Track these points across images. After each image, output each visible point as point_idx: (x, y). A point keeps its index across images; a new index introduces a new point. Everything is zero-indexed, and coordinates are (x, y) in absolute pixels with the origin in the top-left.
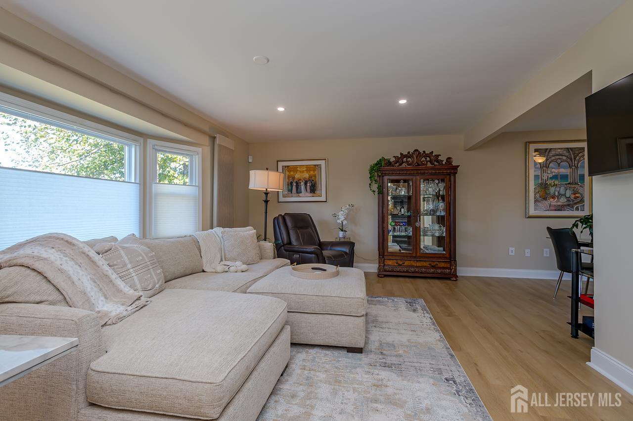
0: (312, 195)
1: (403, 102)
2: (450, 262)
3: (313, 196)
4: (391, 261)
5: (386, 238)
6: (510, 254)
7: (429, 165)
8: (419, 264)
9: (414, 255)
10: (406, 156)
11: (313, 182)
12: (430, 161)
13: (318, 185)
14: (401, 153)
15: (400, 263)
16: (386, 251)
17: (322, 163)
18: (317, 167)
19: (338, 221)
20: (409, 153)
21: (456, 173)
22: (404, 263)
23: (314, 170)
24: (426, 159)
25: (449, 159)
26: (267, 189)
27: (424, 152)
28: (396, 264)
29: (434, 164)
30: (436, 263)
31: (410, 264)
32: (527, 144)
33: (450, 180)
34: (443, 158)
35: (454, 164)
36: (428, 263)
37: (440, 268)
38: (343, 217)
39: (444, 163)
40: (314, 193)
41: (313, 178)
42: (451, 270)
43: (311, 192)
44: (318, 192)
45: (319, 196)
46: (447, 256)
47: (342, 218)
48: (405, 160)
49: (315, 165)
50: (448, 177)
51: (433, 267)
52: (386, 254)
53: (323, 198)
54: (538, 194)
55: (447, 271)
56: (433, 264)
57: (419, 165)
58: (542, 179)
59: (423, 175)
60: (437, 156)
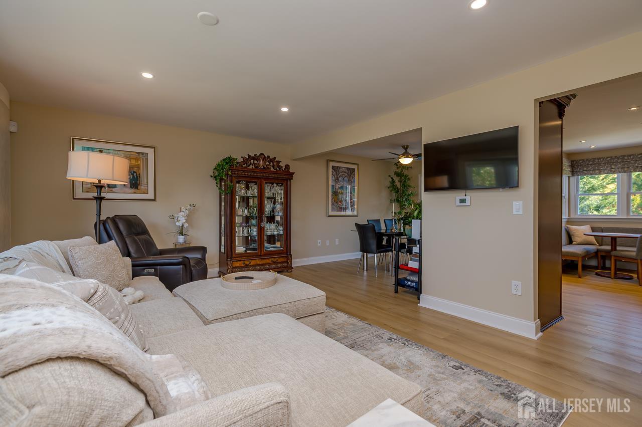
0: (133, 190)
1: (285, 110)
2: (287, 257)
3: (135, 193)
4: (239, 262)
5: (233, 240)
6: (318, 245)
7: (272, 169)
8: (264, 262)
9: (259, 254)
10: (253, 158)
11: (135, 174)
12: (273, 166)
13: (143, 180)
14: (248, 155)
15: (247, 263)
16: (234, 253)
17: (150, 152)
18: (141, 156)
19: (177, 224)
20: (255, 155)
21: (292, 179)
22: (250, 263)
23: (137, 159)
24: (270, 163)
25: (287, 166)
26: (100, 181)
27: (269, 157)
28: (243, 265)
29: (276, 169)
30: (276, 259)
31: (255, 263)
32: (328, 161)
33: (287, 185)
34: (283, 164)
35: (291, 171)
36: (270, 260)
37: (280, 263)
38: (183, 218)
39: (283, 168)
40: (137, 188)
41: (135, 169)
42: (288, 263)
43: (131, 187)
44: (142, 187)
45: (144, 193)
46: (285, 251)
47: (183, 220)
48: (252, 161)
49: (139, 153)
50: (286, 182)
51: (274, 263)
52: (234, 255)
53: (150, 195)
54: (333, 200)
55: (285, 264)
56: (275, 260)
57: (264, 168)
58: (336, 189)
59: (267, 179)
60: (279, 162)
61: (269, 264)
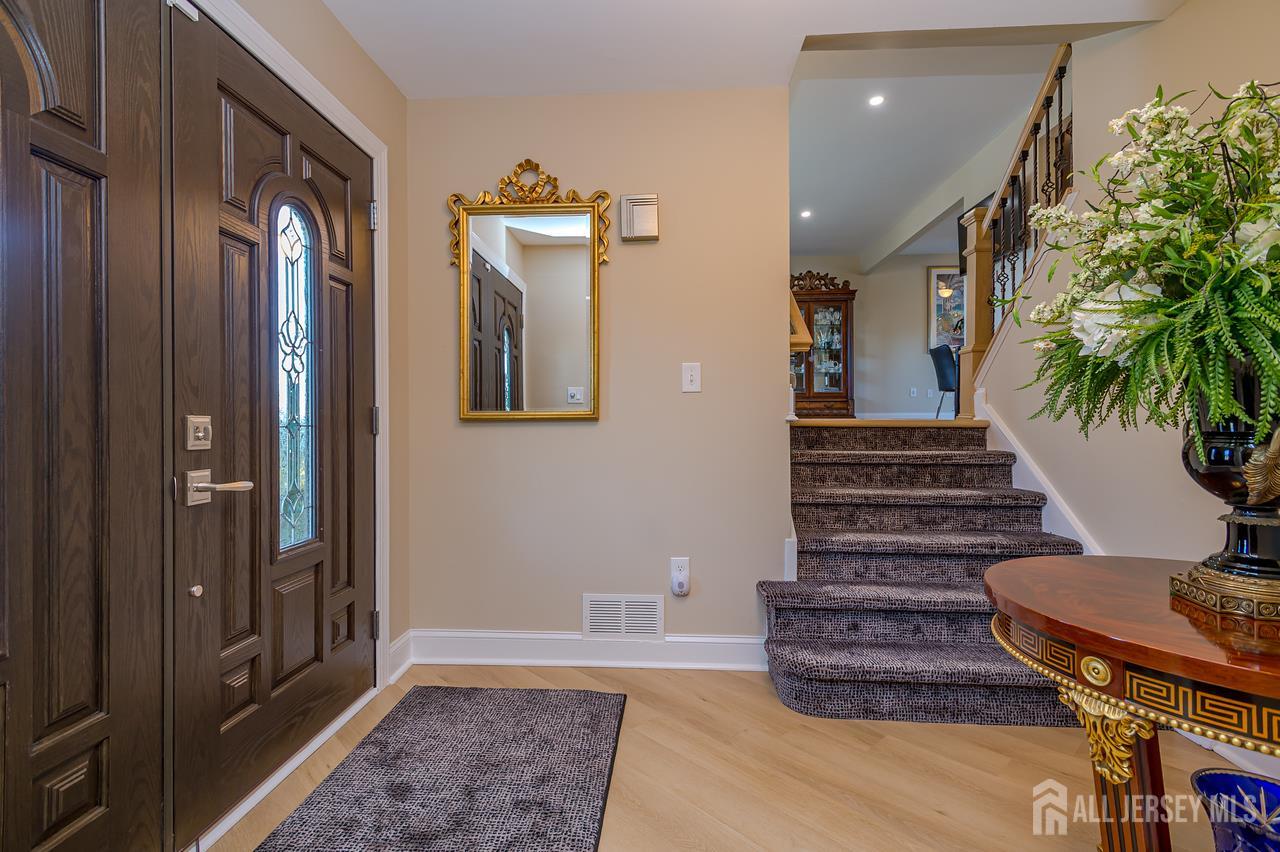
2: (846, 402)
6: (912, 395)
7: (824, 288)
8: (813, 405)
9: (807, 397)
10: (797, 278)
12: (825, 285)
21: (854, 299)
24: (820, 282)
25: (846, 283)
27: (818, 274)
29: (829, 288)
30: (832, 403)
32: (929, 268)
33: (847, 307)
34: (839, 282)
35: (852, 288)
36: (823, 404)
37: (836, 409)
39: (840, 287)
42: (849, 410)
46: (844, 395)
50: (844, 304)
51: (828, 408)
54: (941, 327)
55: (845, 412)
56: (829, 405)
57: (812, 289)
58: (945, 310)
59: (817, 301)
60: (833, 279)
61: (820, 409)
